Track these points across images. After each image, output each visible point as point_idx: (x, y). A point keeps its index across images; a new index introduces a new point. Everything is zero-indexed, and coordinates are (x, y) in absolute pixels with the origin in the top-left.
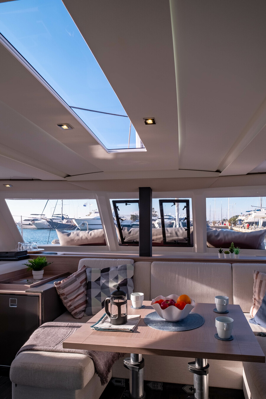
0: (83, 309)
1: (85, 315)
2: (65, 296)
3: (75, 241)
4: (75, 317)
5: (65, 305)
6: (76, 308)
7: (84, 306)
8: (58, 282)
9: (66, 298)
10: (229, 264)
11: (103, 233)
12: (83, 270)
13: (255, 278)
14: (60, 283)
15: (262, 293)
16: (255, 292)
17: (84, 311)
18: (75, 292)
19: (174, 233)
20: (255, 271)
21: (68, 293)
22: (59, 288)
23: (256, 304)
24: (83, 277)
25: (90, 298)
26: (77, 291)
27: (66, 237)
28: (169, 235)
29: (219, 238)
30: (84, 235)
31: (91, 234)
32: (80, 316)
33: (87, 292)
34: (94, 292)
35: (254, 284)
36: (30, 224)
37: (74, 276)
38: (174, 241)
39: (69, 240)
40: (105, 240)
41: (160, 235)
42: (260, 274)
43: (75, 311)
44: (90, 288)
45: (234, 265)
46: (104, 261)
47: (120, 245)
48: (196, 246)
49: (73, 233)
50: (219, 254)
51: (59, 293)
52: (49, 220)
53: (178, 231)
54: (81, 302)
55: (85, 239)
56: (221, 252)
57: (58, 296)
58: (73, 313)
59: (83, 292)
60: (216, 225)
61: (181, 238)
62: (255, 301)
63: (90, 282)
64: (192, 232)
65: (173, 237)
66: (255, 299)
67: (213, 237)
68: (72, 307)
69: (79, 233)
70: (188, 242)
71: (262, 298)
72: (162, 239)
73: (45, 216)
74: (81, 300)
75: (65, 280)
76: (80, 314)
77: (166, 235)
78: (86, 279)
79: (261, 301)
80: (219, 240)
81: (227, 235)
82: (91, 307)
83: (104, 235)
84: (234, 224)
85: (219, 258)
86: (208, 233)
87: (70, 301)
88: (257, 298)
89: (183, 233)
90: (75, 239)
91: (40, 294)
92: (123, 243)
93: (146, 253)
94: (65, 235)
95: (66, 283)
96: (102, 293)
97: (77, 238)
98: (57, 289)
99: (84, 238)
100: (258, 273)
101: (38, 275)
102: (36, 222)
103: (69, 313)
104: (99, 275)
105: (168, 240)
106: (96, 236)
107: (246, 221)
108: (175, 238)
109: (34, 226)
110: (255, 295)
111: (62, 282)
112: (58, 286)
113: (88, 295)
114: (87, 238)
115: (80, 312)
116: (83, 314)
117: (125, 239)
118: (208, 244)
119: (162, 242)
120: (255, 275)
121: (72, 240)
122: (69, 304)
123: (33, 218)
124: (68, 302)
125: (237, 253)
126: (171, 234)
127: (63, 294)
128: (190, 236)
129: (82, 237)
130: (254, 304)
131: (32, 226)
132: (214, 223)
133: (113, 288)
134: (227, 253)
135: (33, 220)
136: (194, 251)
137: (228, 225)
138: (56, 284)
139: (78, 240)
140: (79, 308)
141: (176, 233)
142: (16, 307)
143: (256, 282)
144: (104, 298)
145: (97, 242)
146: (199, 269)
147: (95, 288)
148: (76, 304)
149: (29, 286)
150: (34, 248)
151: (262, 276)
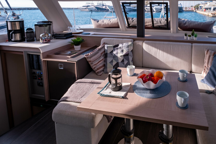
0: (103, 70)
1: (103, 73)
2: (92, 62)
3: (102, 26)
4: (98, 74)
5: (92, 67)
6: (98, 69)
7: (103, 68)
8: (87, 54)
9: (92, 64)
10: (190, 44)
11: (117, 21)
12: (103, 46)
13: (206, 54)
14: (88, 55)
15: (210, 63)
16: (205, 62)
17: (103, 71)
18: (98, 60)
19: (159, 21)
20: (206, 49)
21: (93, 60)
22: (88, 58)
24: (103, 50)
25: (107, 63)
26: (99, 59)
27: (96, 23)
28: (156, 23)
29: (186, 25)
30: (107, 22)
31: (110, 22)
32: (100, 74)
33: (105, 59)
34: (109, 59)
35: (205, 57)
36: (85, 9)
37: (97, 50)
38: (159, 26)
39: (98, 25)
40: (118, 25)
41: (150, 22)
42: (210, 51)
43: (98, 71)
44: (107, 57)
45: (193, 44)
46: (116, 40)
47: (127, 28)
48: (172, 29)
49: (101, 20)
50: (185, 37)
51: (88, 61)
52: (95, 6)
53: (162, 20)
54: (101, 65)
55: (107, 25)
56: (186, 35)
57: (88, 62)
58: (96, 72)
59: (103, 59)
60: (187, 9)
61: (163, 24)
62: (205, 68)
63: (107, 53)
64: (170, 21)
65: (158, 24)
66: (205, 66)
67: (182, 24)
68: (95, 69)
69: (104, 20)
70: (167, 27)
71: (210, 66)
72: (152, 25)
73: (94, 4)
74: (101, 64)
75: (92, 53)
76: (100, 73)
77: (154, 23)
78: (104, 51)
79: (209, 68)
80: (186, 26)
81: (191, 23)
82: (107, 68)
83: (118, 23)
84: (197, 9)
85: (185, 38)
86: (179, 22)
87: (95, 65)
88: (206, 65)
89: (164, 21)
90: (102, 24)
91: (75, 63)
92: (129, 27)
93: (141, 35)
94: (96, 22)
95: (92, 54)
96: (113, 60)
97: (103, 23)
98: (86, 59)
99: (107, 23)
100: (208, 51)
101: (77, 48)
102: (88, 7)
103: (94, 72)
104: (112, 49)
105: (155, 25)
106: (114, 23)
107: (204, 7)
108: (160, 24)
109: (87, 10)
110: (205, 64)
111: (89, 54)
112: (87, 56)
113: (105, 61)
114: (108, 24)
115: (101, 72)
116: (102, 72)
117: (130, 24)
118: (179, 28)
119: (151, 26)
120: (206, 52)
121: (100, 25)
122: (94, 67)
123: (87, 5)
124: (93, 66)
125: (196, 37)
126: (157, 22)
127: (90, 61)
128: (168, 23)
129: (105, 23)
130: (205, 70)
131: (86, 10)
132: (186, 8)
133: (120, 57)
134: (190, 36)
135: (88, 6)
136: (171, 32)
137: (194, 9)
138: (86, 56)
139: (103, 25)
140: (99, 69)
141: (160, 22)
142: (63, 69)
143: (207, 56)
144: (114, 63)
145: (114, 26)
146: (172, 47)
147: (109, 57)
148: (98, 67)
149: (69, 57)
150: (78, 29)
151: (211, 53)
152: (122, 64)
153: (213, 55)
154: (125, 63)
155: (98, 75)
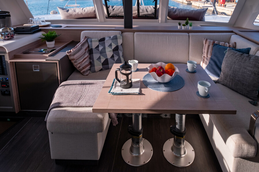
0: (89, 69)
1: (90, 72)
2: (75, 61)
3: (73, 16)
4: (84, 74)
5: (75, 67)
6: (83, 68)
7: (89, 66)
8: (69, 51)
9: (76, 62)
10: (187, 34)
11: (94, 9)
12: (85, 40)
14: (71, 52)
15: (209, 53)
16: (204, 52)
17: (90, 70)
18: (82, 57)
19: (145, 10)
20: (204, 39)
21: (77, 58)
22: (70, 55)
24: (86, 46)
25: (93, 60)
26: (83, 56)
27: (66, 13)
28: (142, 11)
29: (176, 13)
30: (80, 11)
31: (85, 11)
32: (87, 73)
33: (90, 56)
34: (96, 56)
37: (80, 45)
38: (145, 15)
39: (68, 15)
40: (95, 15)
41: (135, 11)
43: (83, 70)
44: (92, 53)
45: (190, 34)
46: (100, 32)
47: (107, 18)
48: (160, 19)
49: (71, 9)
50: (179, 26)
51: (70, 59)
53: (148, 8)
54: (87, 63)
55: (80, 15)
56: (180, 24)
57: (70, 61)
58: (82, 72)
59: (88, 56)
61: (150, 13)
63: (92, 49)
64: (158, 8)
65: (144, 12)
66: (204, 57)
67: (172, 13)
68: (80, 68)
69: (75, 9)
70: (154, 16)
72: (137, 14)
74: (86, 62)
75: (74, 49)
77: (140, 11)
78: (88, 47)
79: (209, 58)
80: (176, 15)
81: (181, 11)
82: (94, 66)
83: (95, 11)
85: (179, 28)
86: (169, 10)
87: (79, 63)
89: (151, 10)
90: (73, 14)
91: (58, 62)
92: (109, 16)
94: (65, 11)
95: (75, 51)
96: (101, 56)
97: (74, 13)
98: (69, 56)
99: (80, 13)
100: (206, 40)
101: (51, 44)
103: (79, 72)
104: (97, 43)
105: (141, 14)
106: (89, 12)
108: (146, 13)
111: (72, 50)
112: (70, 54)
113: (91, 58)
114: (82, 14)
115: (87, 71)
116: (89, 71)
117: (110, 14)
118: (168, 18)
119: (136, 16)
120: (204, 42)
121: (71, 15)
122: (78, 66)
124: (78, 65)
125: (191, 26)
126: (143, 10)
127: (73, 59)
128: (156, 10)
129: (78, 13)
130: (204, 60)
133: (109, 53)
134: (184, 25)
136: (159, 22)
138: (68, 53)
139: (76, 15)
140: (85, 68)
141: (147, 10)
142: (39, 71)
143: (205, 46)
144: (103, 60)
145: (90, 16)
146: (167, 37)
147: (96, 53)
148: (84, 66)
149: (47, 55)
150: (43, 21)
151: (210, 42)
152: (112, 61)
153: (212, 45)
154: (115, 59)
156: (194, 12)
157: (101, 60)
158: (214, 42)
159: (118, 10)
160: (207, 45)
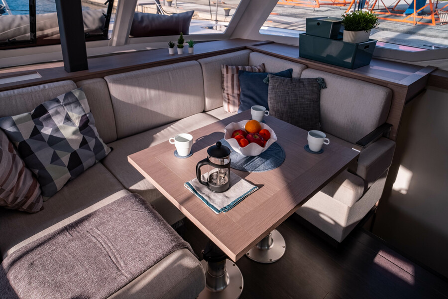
4: (33, 211)
6: (27, 197)
7: (38, 185)
10: (196, 62)
13: (225, 73)
15: (235, 87)
16: (227, 87)
17: (42, 194)
23: (231, 98)
24: (5, 139)
25: (42, 167)
29: (144, 24)
32: (40, 205)
35: (225, 79)
42: (230, 67)
43: (29, 202)
44: (31, 153)
54: (30, 182)
58: (25, 207)
62: (228, 96)
66: (228, 94)
68: (19, 200)
74: (27, 179)
76: (38, 203)
79: (236, 95)
82: (53, 181)
87: (11, 191)
88: (230, 92)
96: (58, 152)
100: (227, 67)
104: (31, 124)
110: (227, 90)
115: (37, 200)
116: (42, 199)
120: (224, 71)
122: (11, 198)
125: (192, 46)
130: (229, 99)
133: (74, 137)
140: (32, 194)
143: (227, 76)
144: (65, 158)
147: (40, 149)
148: (25, 191)
151: (233, 70)
152: (87, 152)
153: (237, 73)
154: (90, 147)
155: (34, 213)
156: (174, 20)
157: (62, 159)
158: (238, 69)
159: (10, 28)
160: (230, 75)
